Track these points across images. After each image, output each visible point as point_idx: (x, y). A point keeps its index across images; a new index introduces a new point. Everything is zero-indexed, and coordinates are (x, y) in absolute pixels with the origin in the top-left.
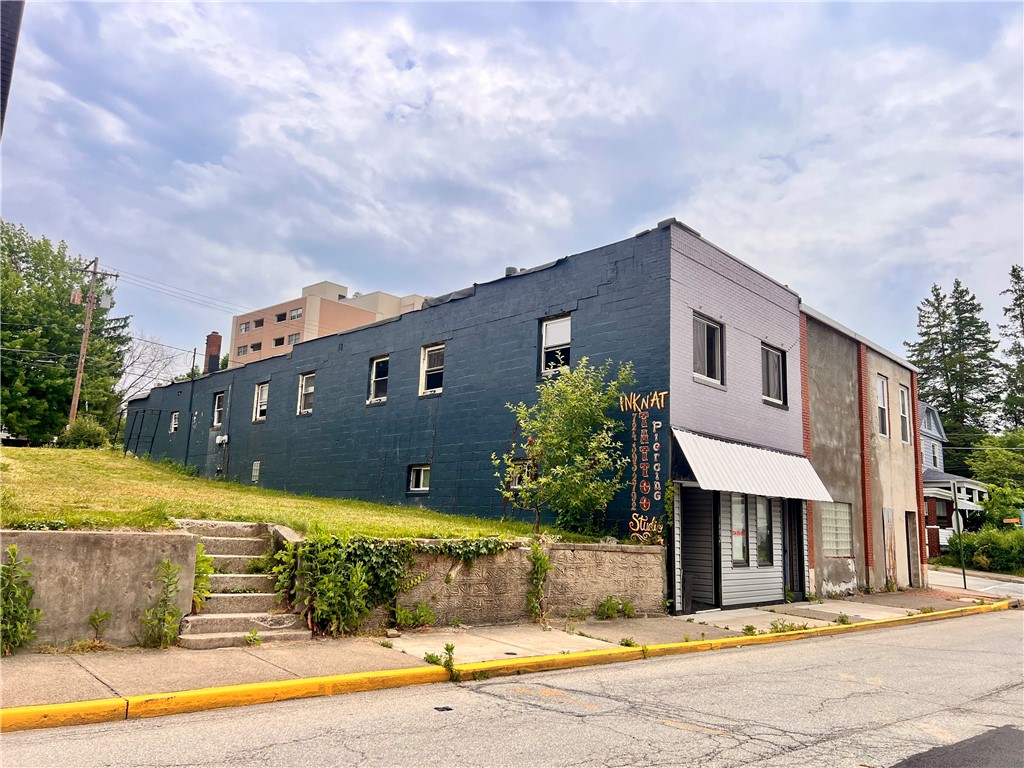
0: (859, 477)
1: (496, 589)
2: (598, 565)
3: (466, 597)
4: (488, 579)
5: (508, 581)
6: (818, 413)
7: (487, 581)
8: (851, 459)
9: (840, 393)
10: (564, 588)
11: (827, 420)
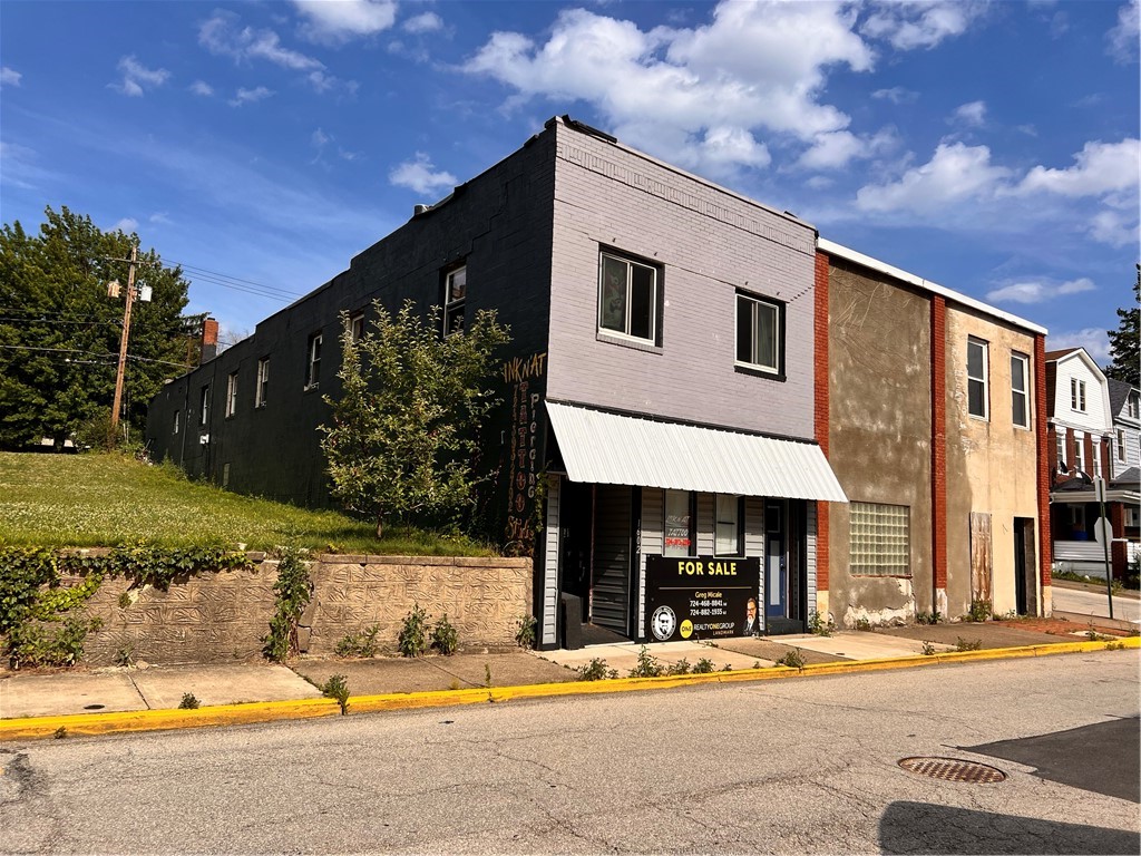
0: (927, 472)
1: (216, 614)
2: (409, 583)
3: (158, 626)
4: (200, 602)
5: (238, 604)
6: (848, 386)
7: (199, 605)
8: (912, 448)
9: (893, 361)
10: (343, 614)
11: (865, 396)
